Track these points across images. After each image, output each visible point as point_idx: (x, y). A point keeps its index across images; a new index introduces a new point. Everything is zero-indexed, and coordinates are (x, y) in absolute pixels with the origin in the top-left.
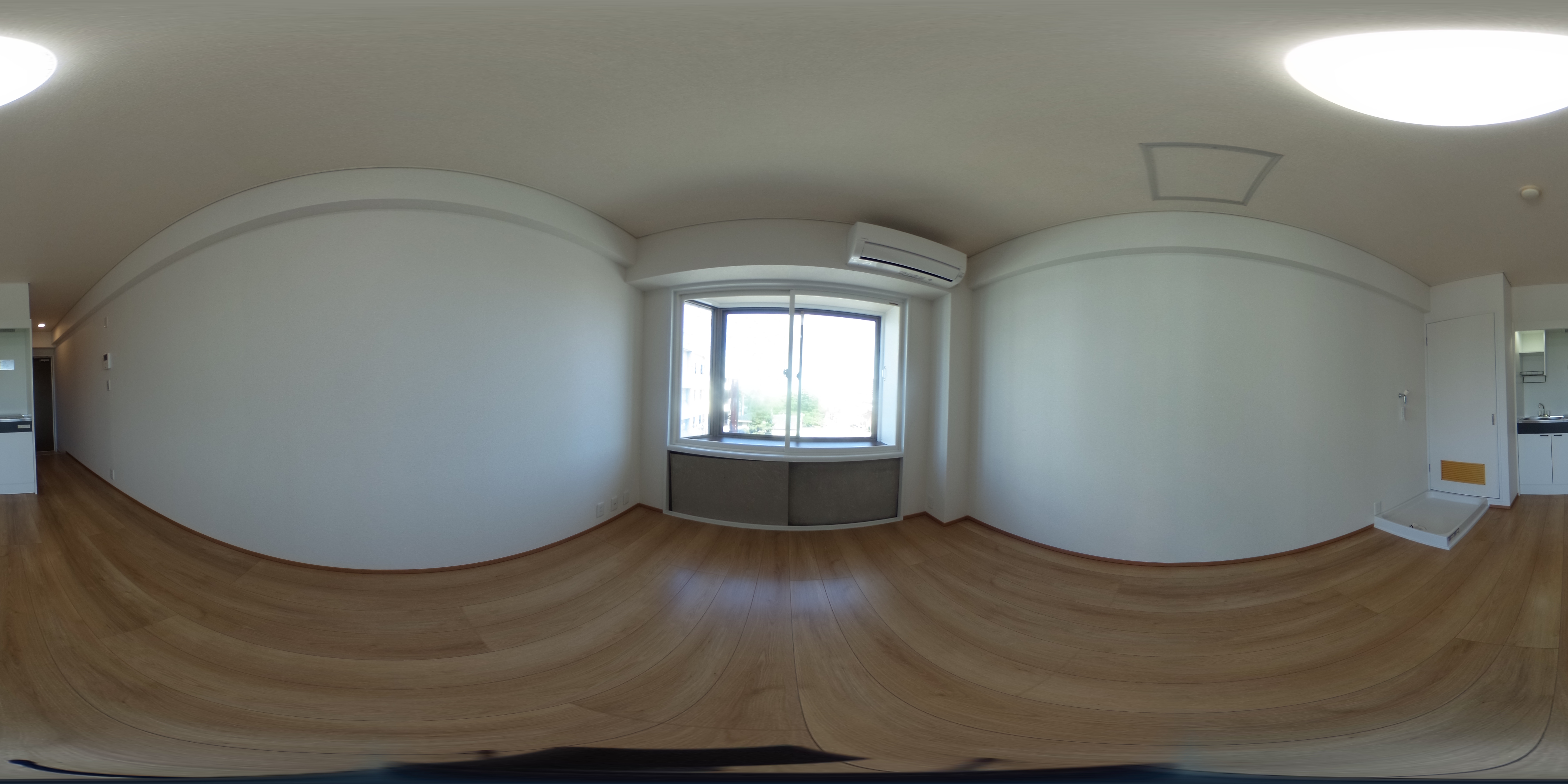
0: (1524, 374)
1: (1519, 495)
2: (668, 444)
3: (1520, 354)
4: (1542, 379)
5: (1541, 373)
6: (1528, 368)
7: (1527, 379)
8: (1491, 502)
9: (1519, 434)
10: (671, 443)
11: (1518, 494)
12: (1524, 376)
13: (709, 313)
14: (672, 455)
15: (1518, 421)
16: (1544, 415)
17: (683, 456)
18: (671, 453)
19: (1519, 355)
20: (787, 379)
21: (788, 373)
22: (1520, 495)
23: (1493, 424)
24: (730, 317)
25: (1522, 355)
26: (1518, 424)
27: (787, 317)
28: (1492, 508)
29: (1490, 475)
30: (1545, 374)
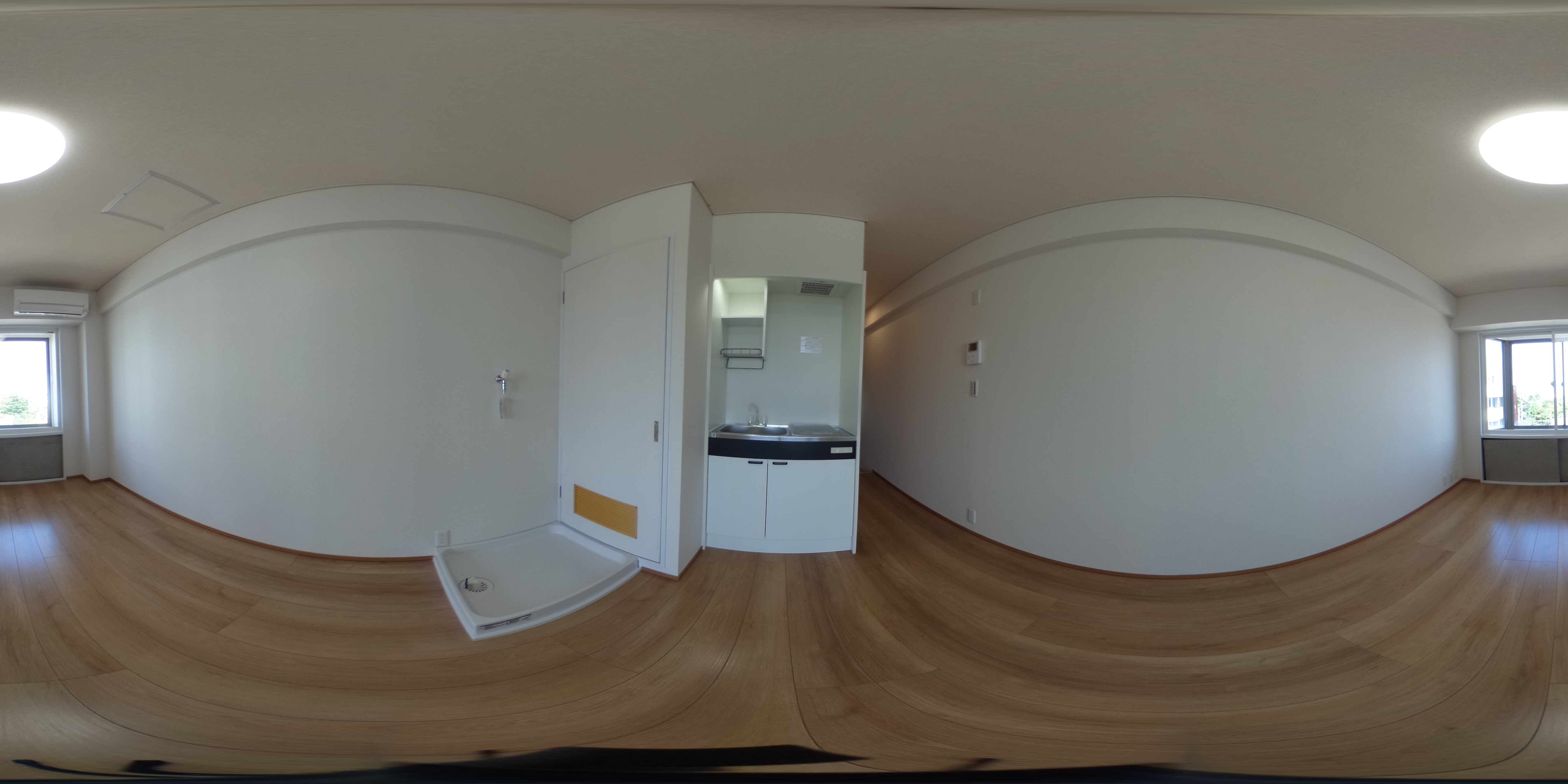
0: (729, 352)
1: (704, 549)
2: (1481, 434)
3: (723, 320)
4: (757, 363)
5: (757, 352)
6: (738, 342)
7: (733, 363)
8: (643, 564)
9: (709, 456)
10: (1483, 433)
11: (702, 547)
12: (728, 357)
13: (1500, 343)
14: (1484, 441)
15: (710, 434)
16: (757, 422)
17: (1491, 440)
18: (1483, 439)
19: (720, 321)
20: (1553, 388)
21: (1554, 384)
22: (707, 548)
23: (656, 439)
24: (1514, 346)
25: (728, 323)
26: (710, 439)
27: (1551, 344)
28: (645, 572)
29: (645, 522)
30: (763, 355)
